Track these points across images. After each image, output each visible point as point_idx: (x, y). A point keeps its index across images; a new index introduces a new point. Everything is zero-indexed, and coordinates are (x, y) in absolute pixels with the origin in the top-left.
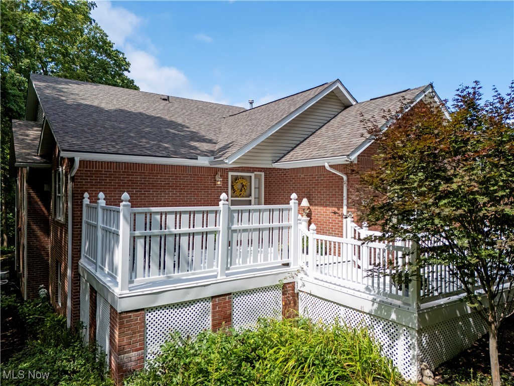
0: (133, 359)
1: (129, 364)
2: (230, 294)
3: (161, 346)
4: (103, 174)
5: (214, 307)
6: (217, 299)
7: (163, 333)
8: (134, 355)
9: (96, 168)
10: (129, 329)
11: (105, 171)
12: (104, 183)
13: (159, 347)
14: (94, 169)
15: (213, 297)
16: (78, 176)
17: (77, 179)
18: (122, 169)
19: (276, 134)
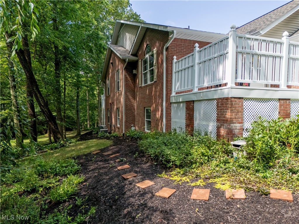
0: (238, 128)
1: (236, 131)
2: (289, 99)
3: (251, 124)
4: (182, 46)
5: (280, 106)
6: (282, 101)
7: (253, 116)
8: (238, 126)
9: (179, 43)
10: (236, 109)
11: (183, 45)
12: (183, 51)
13: (250, 125)
14: (178, 43)
15: (279, 99)
16: (171, 47)
17: (170, 48)
18: (192, 44)
19: (290, 17)
